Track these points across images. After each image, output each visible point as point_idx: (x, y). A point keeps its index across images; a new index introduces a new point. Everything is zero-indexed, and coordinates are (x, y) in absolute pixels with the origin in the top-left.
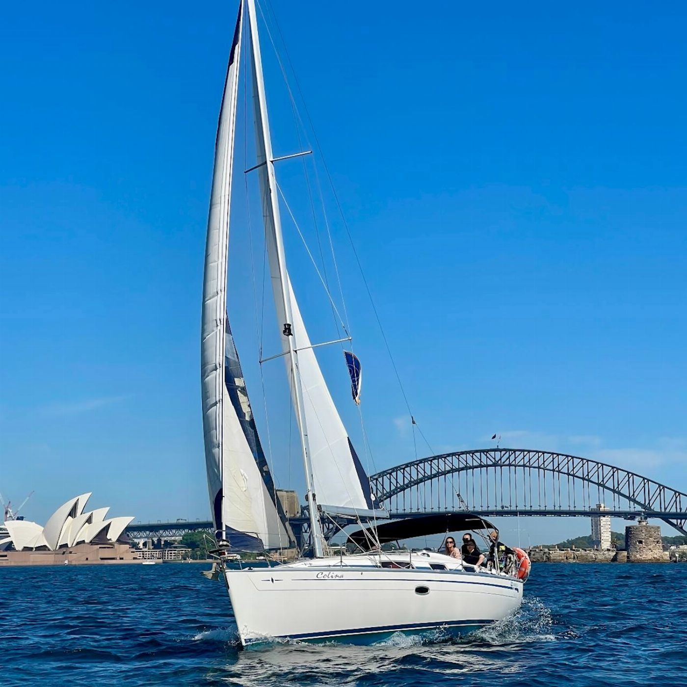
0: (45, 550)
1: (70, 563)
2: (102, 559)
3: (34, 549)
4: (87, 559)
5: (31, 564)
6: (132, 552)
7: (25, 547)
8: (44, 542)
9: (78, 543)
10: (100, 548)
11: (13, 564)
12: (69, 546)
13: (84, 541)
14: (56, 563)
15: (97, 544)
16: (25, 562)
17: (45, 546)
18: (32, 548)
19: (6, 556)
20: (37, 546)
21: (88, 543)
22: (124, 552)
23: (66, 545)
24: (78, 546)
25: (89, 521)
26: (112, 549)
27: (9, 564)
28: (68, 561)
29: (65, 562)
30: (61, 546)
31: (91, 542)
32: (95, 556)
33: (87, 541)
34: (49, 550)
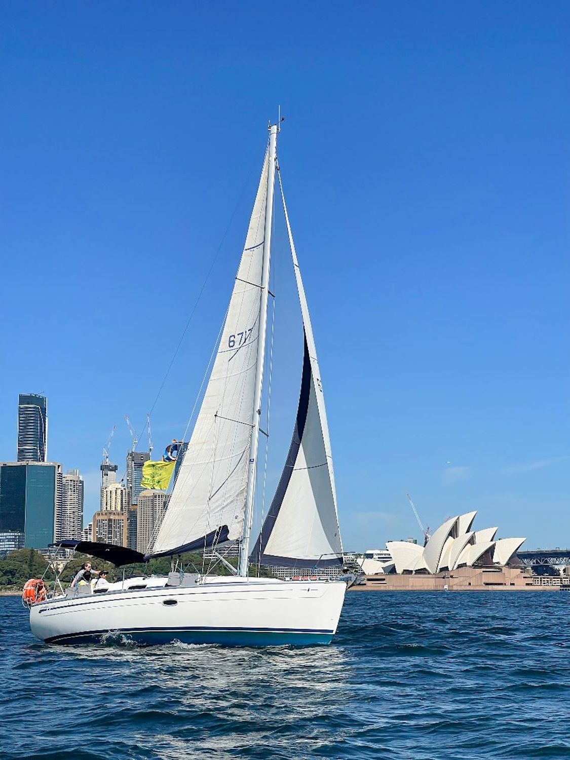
0: (425, 573)
1: (450, 589)
2: (487, 584)
3: (414, 572)
4: (470, 584)
5: (410, 589)
6: (524, 577)
7: (404, 570)
8: (423, 565)
9: (460, 566)
10: (484, 572)
11: (391, 588)
12: (450, 569)
13: (466, 563)
14: (436, 589)
15: (481, 567)
16: (403, 586)
17: (425, 568)
18: (412, 571)
19: (384, 579)
20: (417, 569)
21: (470, 566)
22: (515, 577)
23: (446, 569)
24: (460, 569)
25: (471, 541)
26: (499, 573)
27: (387, 589)
28: (449, 586)
29: (445, 588)
30: (442, 570)
31: (473, 565)
32: (478, 581)
33: (469, 563)
34: (429, 573)
